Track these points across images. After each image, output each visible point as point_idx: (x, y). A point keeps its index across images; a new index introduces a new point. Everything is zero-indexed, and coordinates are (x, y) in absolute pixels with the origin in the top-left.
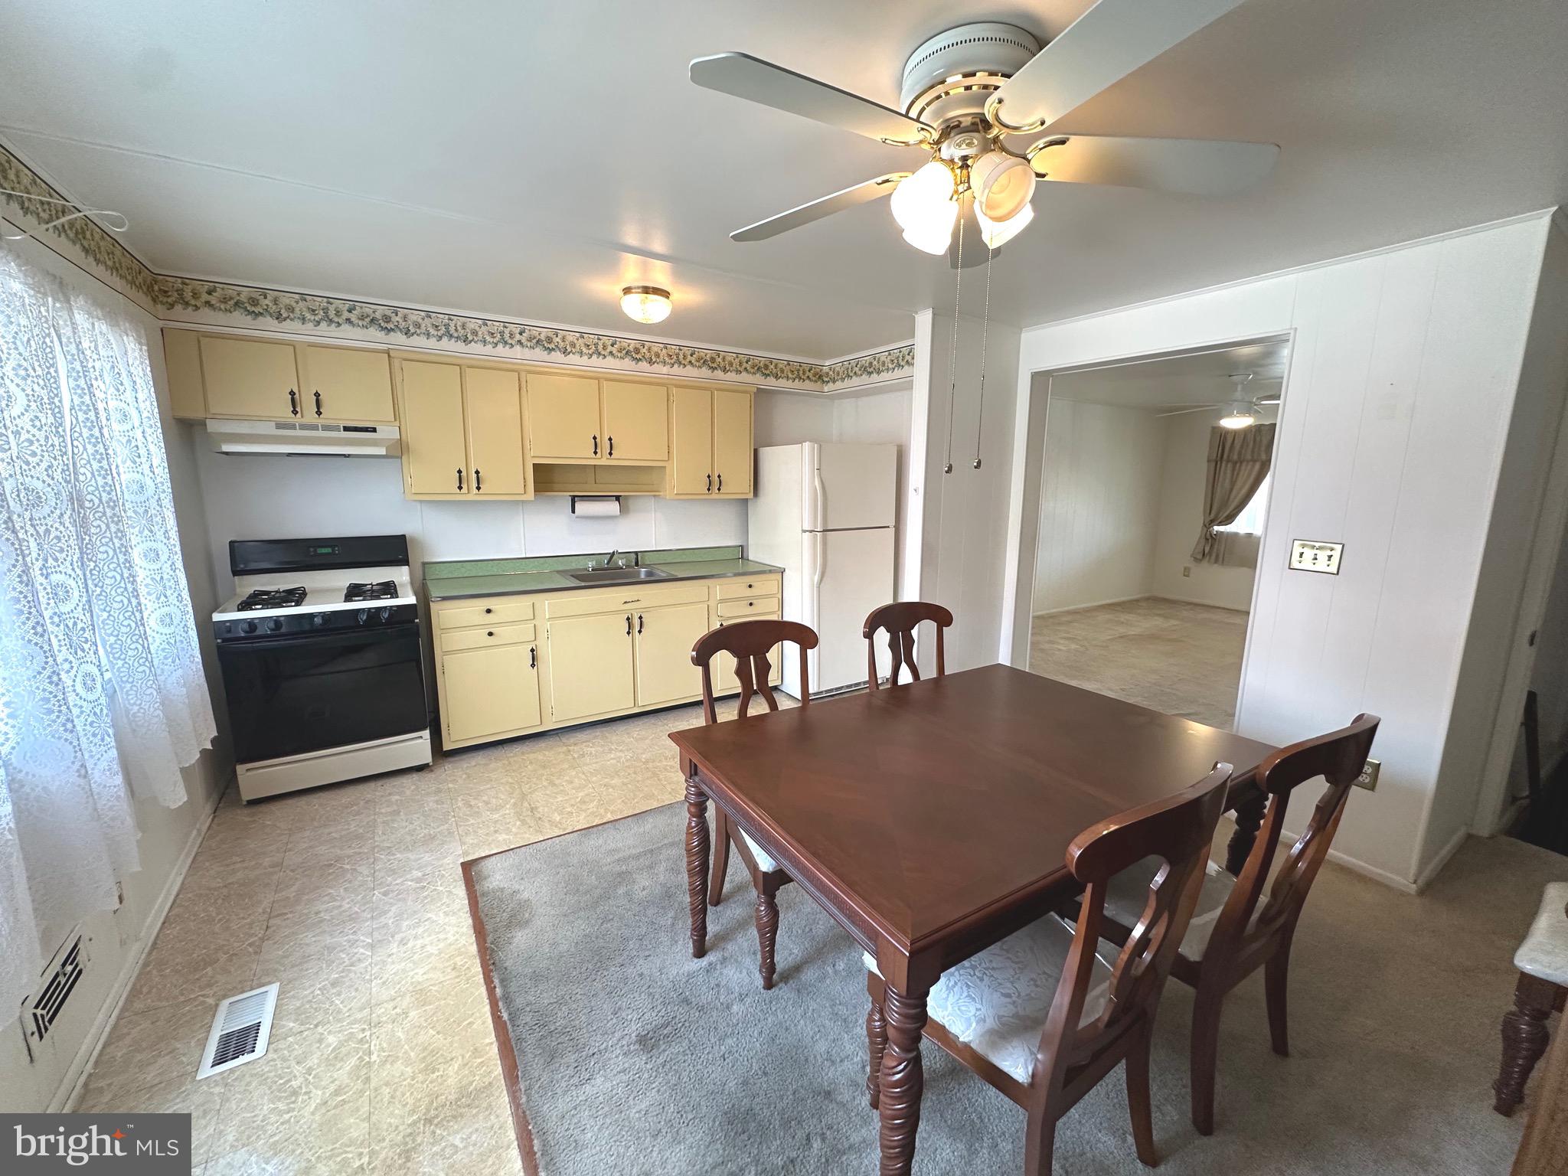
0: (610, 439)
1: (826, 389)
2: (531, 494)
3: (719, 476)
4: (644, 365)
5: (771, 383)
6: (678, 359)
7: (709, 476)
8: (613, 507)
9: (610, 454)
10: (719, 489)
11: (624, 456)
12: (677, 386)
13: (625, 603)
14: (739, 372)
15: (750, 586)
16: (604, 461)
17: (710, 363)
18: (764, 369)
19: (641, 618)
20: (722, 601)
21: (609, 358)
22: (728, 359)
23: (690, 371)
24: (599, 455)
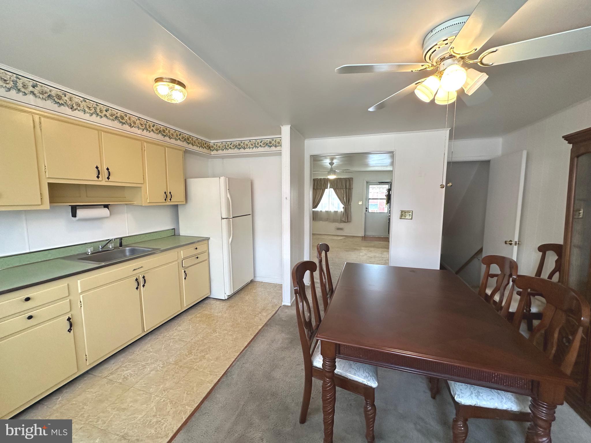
0: (108, 169)
1: (212, 153)
2: (47, 205)
3: (170, 193)
4: (126, 127)
5: (190, 147)
6: (146, 127)
7: (165, 193)
8: (105, 212)
9: (108, 178)
10: (170, 200)
11: (116, 180)
12: (147, 142)
13: (134, 270)
14: (176, 140)
15: (196, 248)
16: (103, 182)
17: (162, 132)
18: (187, 140)
19: (144, 277)
20: (184, 259)
21: (104, 119)
22: (171, 132)
23: (152, 135)
24: (100, 179)
